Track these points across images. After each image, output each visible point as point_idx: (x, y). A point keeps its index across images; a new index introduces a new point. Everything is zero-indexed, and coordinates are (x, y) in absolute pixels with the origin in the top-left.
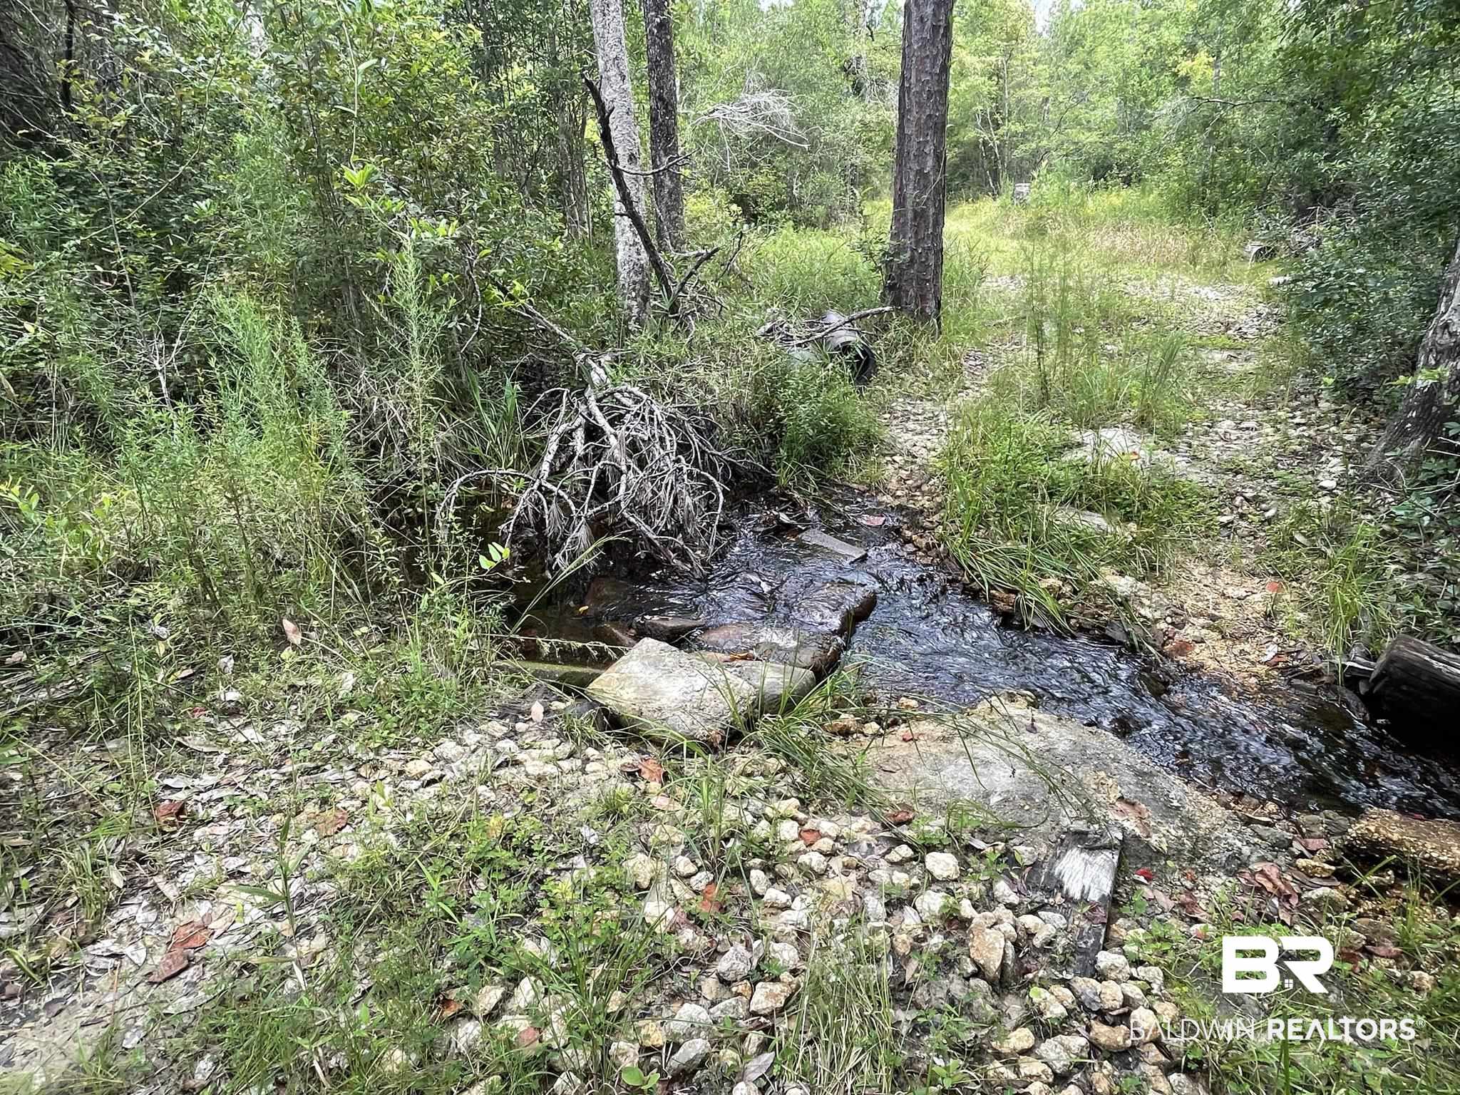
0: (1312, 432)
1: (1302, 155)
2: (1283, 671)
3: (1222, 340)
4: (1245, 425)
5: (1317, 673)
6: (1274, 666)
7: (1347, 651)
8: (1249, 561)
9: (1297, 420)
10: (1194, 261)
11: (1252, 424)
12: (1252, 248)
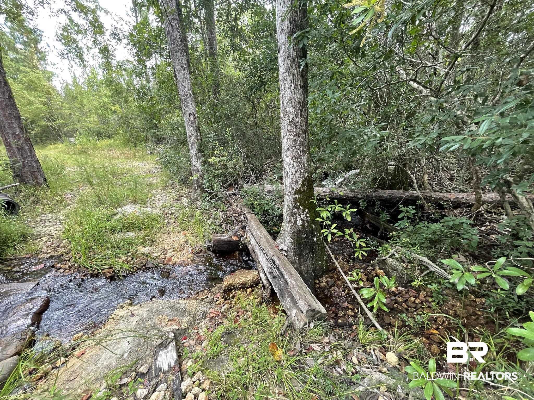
0: (178, 193)
1: (152, 130)
2: (194, 254)
3: (149, 175)
4: (162, 195)
5: (202, 250)
6: (192, 254)
7: (205, 242)
8: (176, 229)
9: (174, 191)
10: (135, 156)
11: (164, 194)
12: (149, 152)
